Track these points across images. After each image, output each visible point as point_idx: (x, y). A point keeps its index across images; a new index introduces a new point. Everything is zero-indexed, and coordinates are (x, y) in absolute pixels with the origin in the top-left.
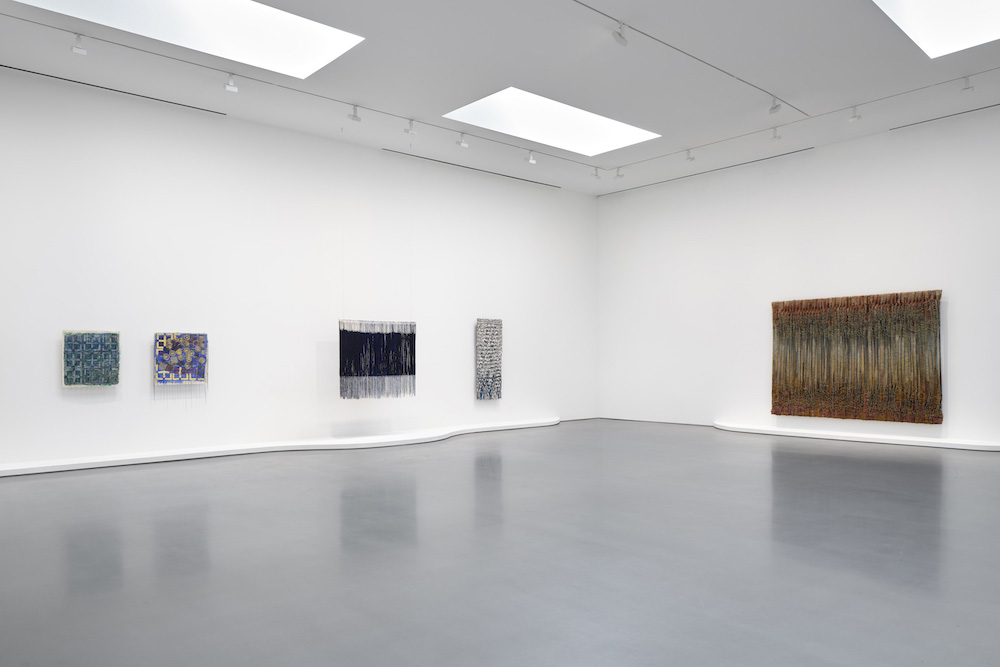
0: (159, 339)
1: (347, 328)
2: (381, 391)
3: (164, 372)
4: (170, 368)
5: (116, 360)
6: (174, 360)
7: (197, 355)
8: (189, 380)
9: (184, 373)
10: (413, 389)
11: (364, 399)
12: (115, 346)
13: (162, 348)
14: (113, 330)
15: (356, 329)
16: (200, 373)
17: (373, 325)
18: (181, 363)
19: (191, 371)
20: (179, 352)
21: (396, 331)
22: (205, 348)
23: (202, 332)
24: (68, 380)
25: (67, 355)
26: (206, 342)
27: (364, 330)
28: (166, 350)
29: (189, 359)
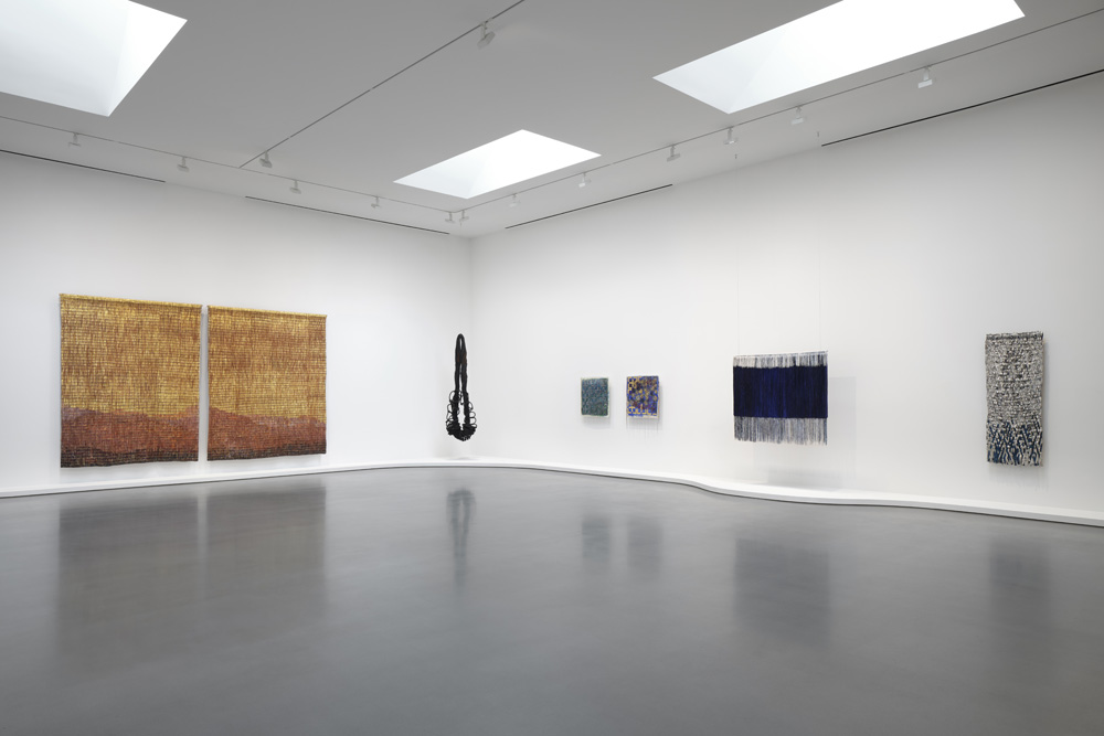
0: (630, 380)
1: (742, 365)
2: (780, 435)
3: (632, 408)
4: (635, 405)
5: (607, 398)
6: (638, 398)
7: (652, 393)
8: (648, 416)
9: (644, 408)
10: (824, 437)
11: (762, 443)
12: (606, 388)
13: (630, 389)
14: (605, 377)
15: (751, 365)
16: (654, 410)
17: (769, 360)
18: (642, 400)
19: (648, 407)
20: (641, 391)
21: (798, 364)
22: (656, 388)
23: (654, 375)
24: (584, 412)
25: (583, 395)
26: (657, 383)
27: (759, 366)
28: (633, 391)
29: (647, 398)
